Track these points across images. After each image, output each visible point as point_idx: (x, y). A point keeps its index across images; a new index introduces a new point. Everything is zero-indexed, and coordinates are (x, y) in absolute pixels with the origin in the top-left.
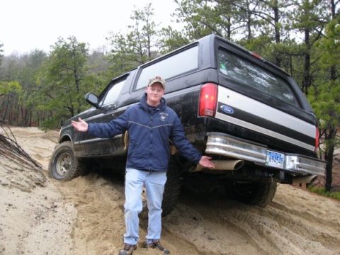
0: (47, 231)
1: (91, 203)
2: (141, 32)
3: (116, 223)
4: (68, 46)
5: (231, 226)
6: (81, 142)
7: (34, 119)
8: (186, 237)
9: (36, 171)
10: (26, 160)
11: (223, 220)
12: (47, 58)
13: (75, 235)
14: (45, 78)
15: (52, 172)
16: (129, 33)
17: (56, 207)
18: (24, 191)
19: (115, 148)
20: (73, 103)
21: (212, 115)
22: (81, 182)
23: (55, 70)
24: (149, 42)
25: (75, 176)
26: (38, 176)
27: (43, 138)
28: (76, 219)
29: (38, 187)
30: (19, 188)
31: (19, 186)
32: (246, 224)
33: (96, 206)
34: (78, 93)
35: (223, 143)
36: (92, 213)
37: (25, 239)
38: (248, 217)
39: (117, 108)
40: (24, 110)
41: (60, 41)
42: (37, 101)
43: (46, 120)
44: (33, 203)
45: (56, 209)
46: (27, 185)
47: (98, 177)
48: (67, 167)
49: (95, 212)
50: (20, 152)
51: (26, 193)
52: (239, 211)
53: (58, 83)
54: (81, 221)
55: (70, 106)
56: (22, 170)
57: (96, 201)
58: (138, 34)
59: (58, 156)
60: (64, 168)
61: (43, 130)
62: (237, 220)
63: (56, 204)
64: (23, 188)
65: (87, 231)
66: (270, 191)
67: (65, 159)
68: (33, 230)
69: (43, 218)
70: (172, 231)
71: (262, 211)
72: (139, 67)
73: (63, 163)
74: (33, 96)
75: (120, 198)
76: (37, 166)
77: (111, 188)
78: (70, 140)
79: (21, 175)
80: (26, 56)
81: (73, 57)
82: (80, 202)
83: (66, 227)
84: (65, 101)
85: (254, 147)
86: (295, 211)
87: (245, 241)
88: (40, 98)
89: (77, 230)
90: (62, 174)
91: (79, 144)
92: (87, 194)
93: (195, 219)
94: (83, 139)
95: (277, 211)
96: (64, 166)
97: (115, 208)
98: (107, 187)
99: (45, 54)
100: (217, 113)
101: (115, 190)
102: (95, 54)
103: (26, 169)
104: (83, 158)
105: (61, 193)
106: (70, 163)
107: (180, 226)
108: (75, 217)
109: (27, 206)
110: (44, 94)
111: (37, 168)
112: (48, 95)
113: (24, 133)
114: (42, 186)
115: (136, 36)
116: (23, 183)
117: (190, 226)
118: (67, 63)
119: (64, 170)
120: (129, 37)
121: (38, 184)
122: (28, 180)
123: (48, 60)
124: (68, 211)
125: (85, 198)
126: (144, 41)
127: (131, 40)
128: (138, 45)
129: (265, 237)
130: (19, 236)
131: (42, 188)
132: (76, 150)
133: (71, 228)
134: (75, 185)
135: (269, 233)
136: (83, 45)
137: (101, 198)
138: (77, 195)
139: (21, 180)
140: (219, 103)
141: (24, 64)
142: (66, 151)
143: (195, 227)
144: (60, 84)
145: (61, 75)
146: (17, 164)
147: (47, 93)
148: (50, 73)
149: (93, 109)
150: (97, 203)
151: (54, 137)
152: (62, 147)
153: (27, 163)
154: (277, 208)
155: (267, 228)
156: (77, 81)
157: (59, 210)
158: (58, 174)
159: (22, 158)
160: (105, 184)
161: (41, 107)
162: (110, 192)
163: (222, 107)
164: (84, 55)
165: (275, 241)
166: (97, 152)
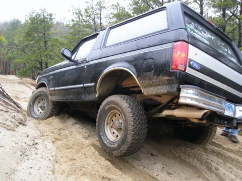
0: (31, 168)
1: (65, 140)
2: (95, 7)
3: (89, 159)
4: (40, 15)
5: (183, 162)
6: (56, 88)
7: (12, 69)
8: (150, 172)
9: (18, 111)
10: (9, 102)
11: (176, 156)
12: (22, 25)
13: (56, 171)
14: (21, 39)
15: (30, 112)
16: (86, 7)
17: (36, 144)
18: (10, 130)
19: (87, 95)
20: (43, 58)
21: (183, 70)
22: (55, 121)
23: (30, 33)
24: (100, 14)
25: (50, 116)
26: (20, 116)
27: (19, 83)
28: (55, 156)
29: (21, 126)
30: (5, 127)
31: (5, 126)
32: (196, 161)
33: (70, 143)
34: (46, 51)
35: (195, 94)
36: (67, 149)
37: (12, 176)
38: (197, 155)
39: (88, 62)
40: (4, 62)
41: (33, 12)
42: (15, 56)
43: (21, 70)
44: (17, 141)
45: (37, 146)
46: (12, 125)
47: (69, 117)
48: (42, 108)
49: (70, 148)
50: (4, 96)
51: (11, 132)
52: (189, 149)
53: (31, 43)
54: (59, 158)
55: (40, 60)
56: (7, 112)
57: (70, 138)
58: (92, 8)
59: (35, 99)
60: (40, 109)
61: (19, 77)
62: (187, 157)
63: (36, 141)
64: (9, 128)
65: (65, 167)
66: (212, 133)
67: (41, 101)
68: (19, 168)
69: (27, 156)
70: (136, 166)
71: (206, 149)
72: (108, 28)
73: (39, 105)
74: (12, 52)
75: (89, 136)
76: (18, 107)
77: (81, 127)
78: (46, 87)
79: (6, 115)
80: (6, 23)
81: (43, 24)
82: (56, 139)
83: (47, 163)
84: (36, 56)
85: (217, 98)
86: (230, 149)
87: (197, 175)
88: (18, 53)
89: (57, 166)
90: (38, 114)
91: (54, 90)
92: (61, 132)
93: (152, 154)
94: (58, 86)
95: (216, 148)
96: (41, 107)
97: (88, 146)
98: (78, 126)
99: (20, 22)
100: (188, 68)
101: (84, 128)
102: (58, 23)
103: (10, 110)
104: (57, 102)
105: (40, 130)
106: (45, 105)
107: (142, 161)
108: (54, 153)
109: (13, 144)
110: (20, 50)
111: (19, 109)
112: (24, 52)
113: (4, 79)
114: (24, 125)
115: (91, 10)
116: (8, 123)
117: (150, 162)
118: (39, 27)
119: (41, 110)
120: (86, 10)
121: (20, 123)
122: (13, 120)
123: (23, 26)
124: (47, 148)
125: (59, 135)
126: (97, 14)
127: (87, 13)
128: (92, 16)
129: (213, 172)
130: (7, 173)
131: (25, 126)
132: (51, 95)
133: (51, 164)
134: (50, 123)
135: (217, 169)
136: (51, 15)
137: (73, 135)
138: (52, 132)
139: (7, 120)
140: (190, 59)
141: (5, 29)
142: (42, 95)
143: (155, 164)
144: (33, 44)
145: (34, 37)
146: (3, 105)
147: (23, 50)
148: (25, 35)
149: (66, 62)
150: (71, 140)
151: (28, 83)
152: (39, 92)
153: (11, 105)
154: (216, 146)
155: (214, 165)
156: (45, 42)
157: (40, 147)
158: (35, 114)
159: (7, 100)
160: (75, 123)
161: (17, 60)
162: (81, 130)
163: (191, 63)
164: (52, 23)
165: (224, 177)
166: (70, 98)
